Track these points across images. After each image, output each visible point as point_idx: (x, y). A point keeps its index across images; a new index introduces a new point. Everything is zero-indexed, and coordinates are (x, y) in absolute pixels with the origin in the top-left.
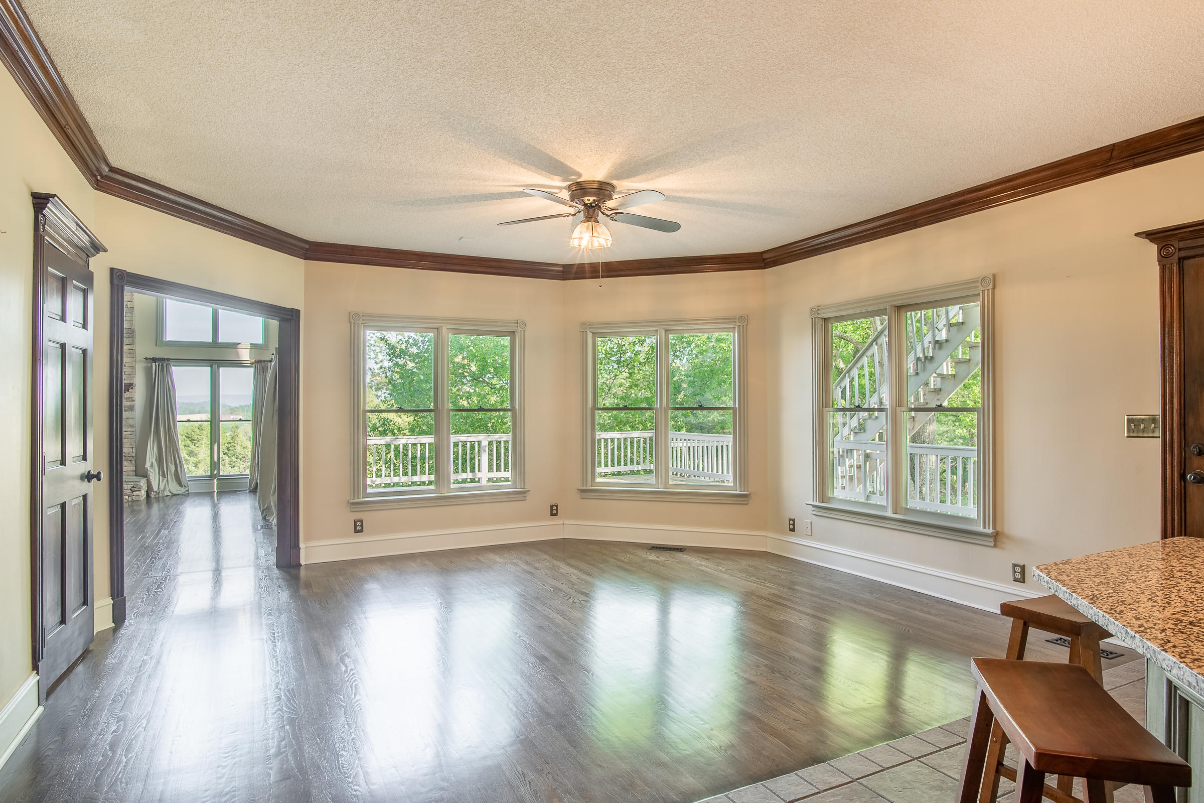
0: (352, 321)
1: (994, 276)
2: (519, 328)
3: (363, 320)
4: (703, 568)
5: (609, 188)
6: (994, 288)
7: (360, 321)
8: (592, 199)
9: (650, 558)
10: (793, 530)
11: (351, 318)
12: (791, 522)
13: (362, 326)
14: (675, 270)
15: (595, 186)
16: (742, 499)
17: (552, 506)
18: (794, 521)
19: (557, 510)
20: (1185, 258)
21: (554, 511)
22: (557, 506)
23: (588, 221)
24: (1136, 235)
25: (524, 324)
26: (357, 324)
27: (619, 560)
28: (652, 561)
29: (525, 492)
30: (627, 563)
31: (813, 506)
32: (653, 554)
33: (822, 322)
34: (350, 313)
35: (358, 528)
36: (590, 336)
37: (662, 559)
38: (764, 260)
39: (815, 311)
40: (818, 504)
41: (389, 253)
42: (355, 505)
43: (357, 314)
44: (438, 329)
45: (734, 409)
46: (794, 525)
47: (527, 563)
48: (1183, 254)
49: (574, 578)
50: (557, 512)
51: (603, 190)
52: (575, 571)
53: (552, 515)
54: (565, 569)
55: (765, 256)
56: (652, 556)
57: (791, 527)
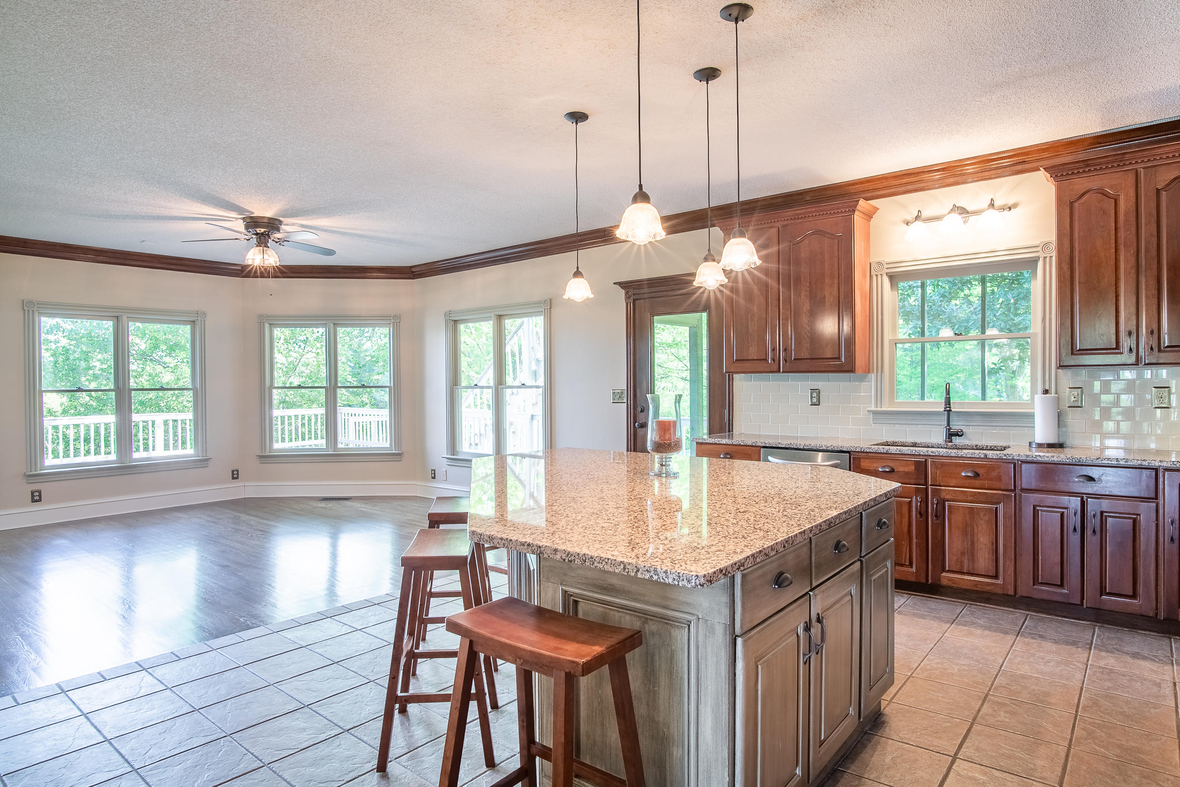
0: (25, 308)
1: (550, 299)
2: (199, 318)
3: (38, 307)
4: (362, 509)
5: (277, 222)
6: (551, 308)
7: (35, 309)
8: (263, 230)
9: (320, 506)
10: (434, 478)
11: (25, 306)
12: (433, 472)
13: (36, 314)
14: (341, 275)
15: (265, 221)
16: (397, 456)
17: (233, 471)
18: (434, 470)
19: (238, 474)
20: (636, 300)
21: (235, 475)
22: (238, 471)
23: (260, 246)
24: (614, 283)
25: (205, 314)
26: (31, 312)
27: (293, 509)
28: (321, 507)
29: (207, 460)
30: (300, 510)
31: (447, 458)
32: (323, 503)
33: (452, 323)
34: (23, 300)
35: (36, 498)
36: (267, 326)
37: (330, 505)
38: (413, 272)
39: (448, 314)
40: (450, 457)
41: (65, 247)
42: (30, 477)
43: (31, 302)
44: (117, 317)
45: (389, 387)
46: (434, 474)
47: (210, 516)
48: (635, 297)
49: (252, 522)
50: (238, 476)
51: (273, 224)
52: (254, 518)
53: (233, 478)
54: (244, 517)
55: (413, 270)
56: (323, 504)
57: (433, 475)
